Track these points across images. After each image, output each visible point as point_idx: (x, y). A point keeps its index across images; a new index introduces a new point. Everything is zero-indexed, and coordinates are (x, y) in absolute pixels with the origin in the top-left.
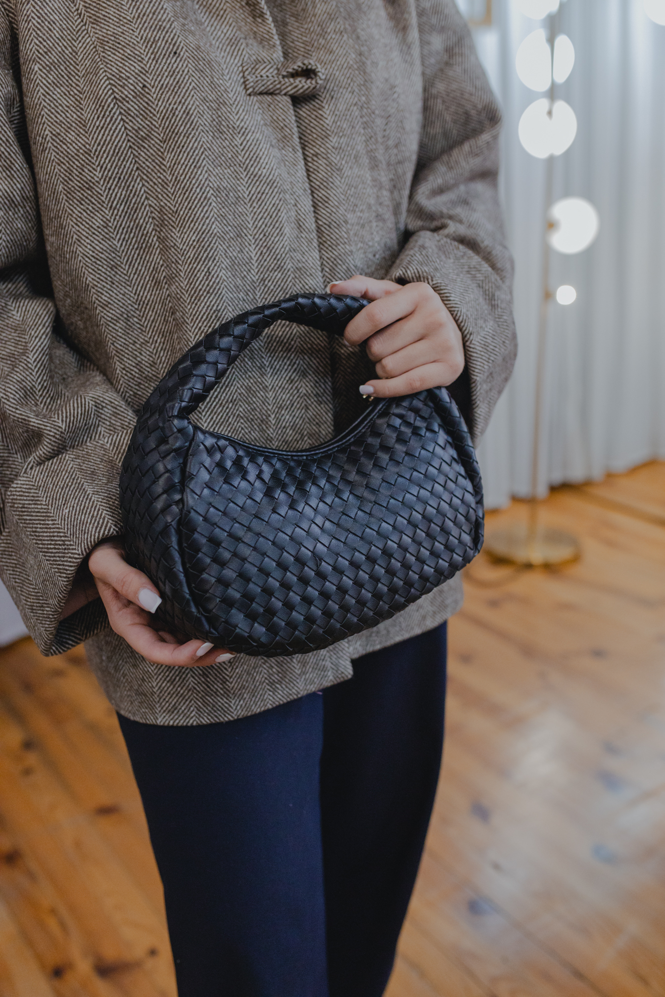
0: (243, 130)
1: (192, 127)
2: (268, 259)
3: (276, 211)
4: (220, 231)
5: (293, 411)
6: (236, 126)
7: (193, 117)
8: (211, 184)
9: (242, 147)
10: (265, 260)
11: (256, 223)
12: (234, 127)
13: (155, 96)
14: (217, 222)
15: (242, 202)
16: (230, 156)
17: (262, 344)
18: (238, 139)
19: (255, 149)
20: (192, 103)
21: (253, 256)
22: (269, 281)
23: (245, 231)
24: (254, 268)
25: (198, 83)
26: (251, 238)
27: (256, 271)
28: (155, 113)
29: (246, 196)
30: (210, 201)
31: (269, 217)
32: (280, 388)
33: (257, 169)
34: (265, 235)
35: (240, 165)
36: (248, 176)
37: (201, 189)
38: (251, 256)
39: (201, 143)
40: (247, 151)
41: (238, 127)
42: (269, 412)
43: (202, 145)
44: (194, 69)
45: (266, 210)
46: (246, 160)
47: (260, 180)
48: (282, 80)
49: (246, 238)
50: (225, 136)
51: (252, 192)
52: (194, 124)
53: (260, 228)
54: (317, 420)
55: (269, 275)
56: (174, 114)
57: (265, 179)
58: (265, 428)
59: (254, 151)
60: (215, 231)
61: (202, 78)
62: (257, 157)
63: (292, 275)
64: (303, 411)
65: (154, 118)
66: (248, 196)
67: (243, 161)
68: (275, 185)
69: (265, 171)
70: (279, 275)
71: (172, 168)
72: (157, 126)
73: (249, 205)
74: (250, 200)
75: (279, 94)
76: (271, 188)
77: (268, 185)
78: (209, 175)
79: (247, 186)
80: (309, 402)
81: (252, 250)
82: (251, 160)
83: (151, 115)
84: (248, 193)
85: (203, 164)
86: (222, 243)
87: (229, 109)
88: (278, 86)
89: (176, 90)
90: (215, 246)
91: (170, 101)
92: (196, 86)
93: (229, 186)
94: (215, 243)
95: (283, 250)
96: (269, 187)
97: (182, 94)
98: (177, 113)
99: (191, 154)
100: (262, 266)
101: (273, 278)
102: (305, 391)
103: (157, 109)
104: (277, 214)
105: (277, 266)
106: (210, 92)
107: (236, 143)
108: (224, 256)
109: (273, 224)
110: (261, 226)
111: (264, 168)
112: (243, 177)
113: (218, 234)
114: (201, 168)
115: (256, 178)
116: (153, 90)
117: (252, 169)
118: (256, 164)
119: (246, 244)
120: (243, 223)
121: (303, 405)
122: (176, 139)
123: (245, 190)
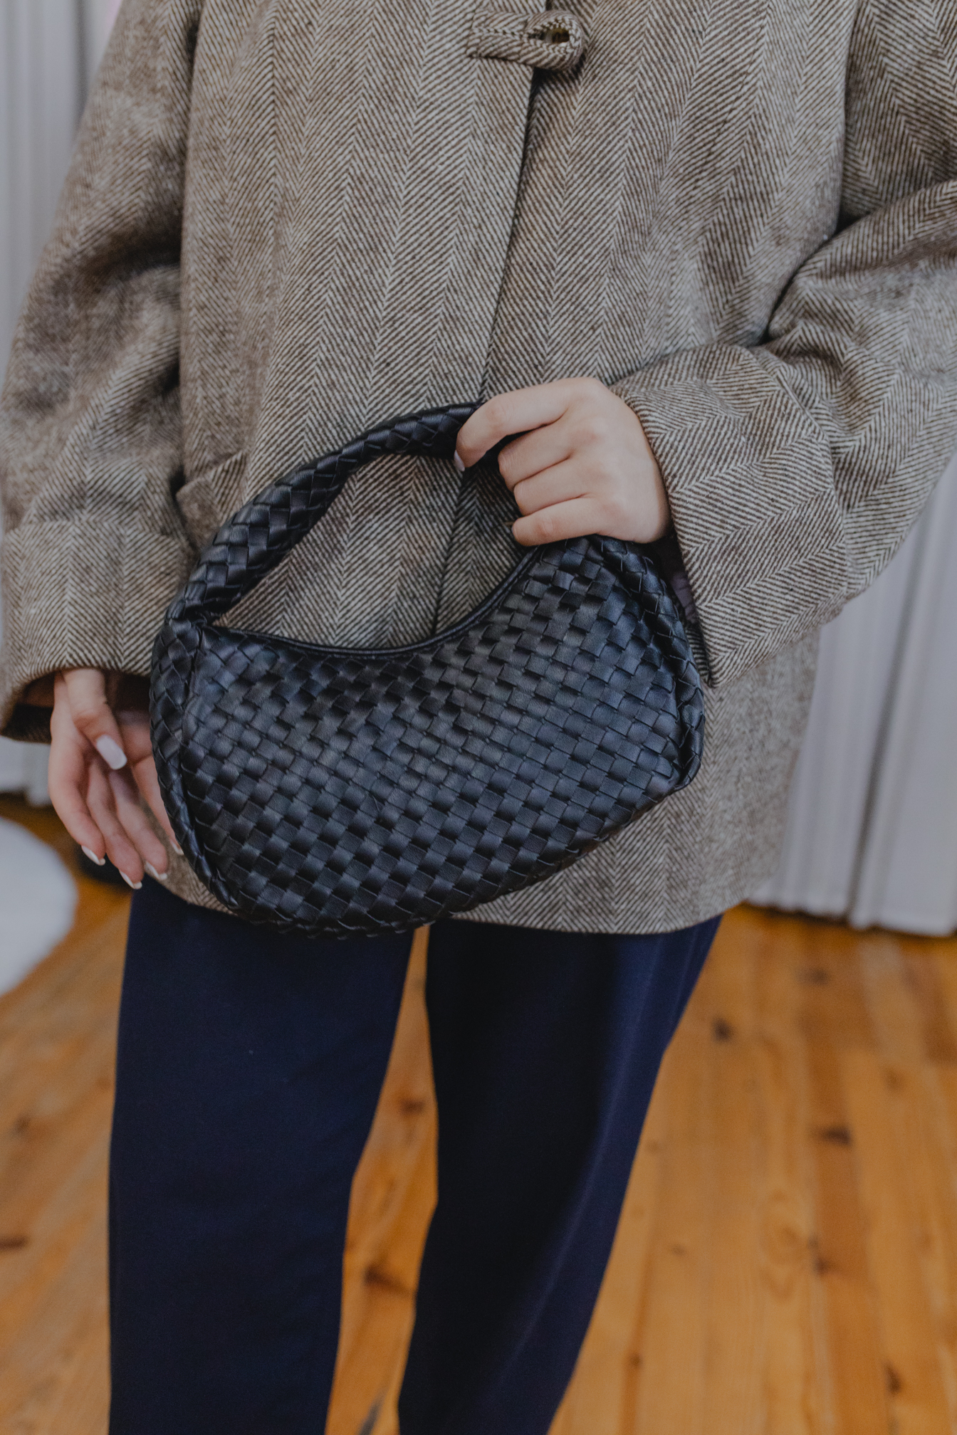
0: (427, 104)
1: (351, 88)
2: (409, 293)
3: (442, 228)
4: (344, 236)
5: (387, 520)
6: (416, 97)
7: (357, 74)
8: (351, 170)
9: (417, 127)
10: (405, 293)
11: (406, 237)
12: (413, 98)
13: (317, 38)
14: (343, 224)
15: (393, 204)
16: (395, 136)
17: (365, 412)
18: (414, 116)
19: (436, 134)
20: (361, 55)
21: (387, 283)
22: (401, 324)
23: (385, 244)
24: (383, 300)
25: (379, 29)
26: (392, 257)
27: (386, 304)
28: (311, 60)
29: (401, 197)
30: (343, 193)
31: (428, 233)
32: (375, 480)
33: (429, 163)
34: (414, 258)
35: (405, 151)
36: (414, 169)
37: (335, 174)
38: (383, 282)
39: (357, 111)
40: (422, 134)
41: (419, 99)
42: (348, 510)
43: (356, 115)
44: (381, 10)
45: (427, 223)
46: (417, 147)
47: (430, 178)
48: (525, 40)
49: (384, 255)
50: (397, 107)
51: (413, 193)
52: (354, 85)
53: (409, 246)
54: (420, 542)
55: (403, 316)
56: (333, 67)
57: (438, 178)
58: (335, 530)
59: (433, 137)
60: (337, 235)
61: (388, 23)
62: (435, 146)
63: (440, 324)
64: (404, 523)
65: (308, 66)
66: (405, 197)
67: (413, 147)
68: (451, 190)
69: (441, 168)
70: (420, 319)
71: (309, 139)
72: (309, 77)
73: (402, 210)
74: (406, 203)
75: (515, 60)
76: (443, 193)
77: (440, 187)
78: (353, 157)
79: (407, 183)
80: (416, 514)
81: (388, 275)
82: (423, 148)
83: (306, 62)
84: (405, 193)
85: (349, 141)
86: (341, 254)
87: (414, 72)
88: (516, 49)
89: (346, 36)
90: (330, 256)
91: (333, 49)
92: (375, 33)
93: (379, 177)
94: (330, 252)
95: (436, 285)
96: (440, 192)
97: (353, 42)
98: (338, 66)
99: (337, 124)
100: (397, 299)
101: (409, 321)
102: (412, 496)
103: (315, 56)
104: (442, 232)
105: (420, 305)
106: (394, 44)
107: (410, 120)
108: (338, 273)
109: (432, 245)
110: (412, 243)
111: (442, 164)
112: (405, 170)
113: (339, 240)
114: (345, 146)
115: (425, 175)
116: (318, 30)
117: (422, 161)
118: (430, 155)
119: (382, 263)
120: (384, 233)
121: (405, 515)
122: (325, 100)
123: (403, 187)
